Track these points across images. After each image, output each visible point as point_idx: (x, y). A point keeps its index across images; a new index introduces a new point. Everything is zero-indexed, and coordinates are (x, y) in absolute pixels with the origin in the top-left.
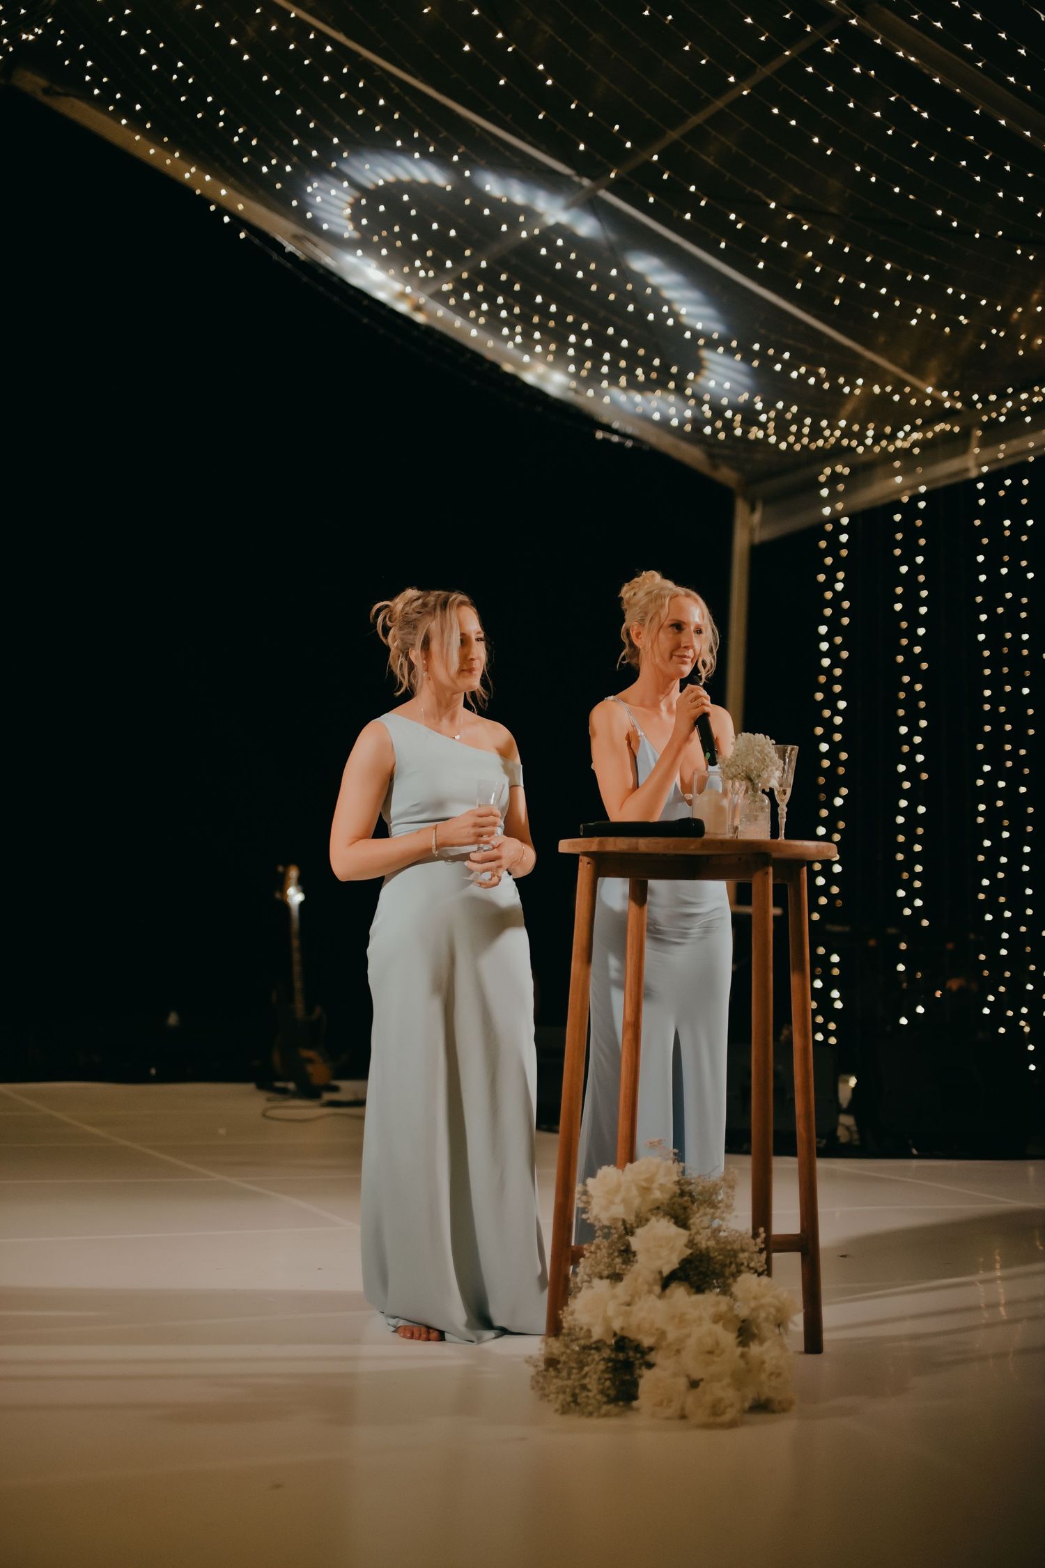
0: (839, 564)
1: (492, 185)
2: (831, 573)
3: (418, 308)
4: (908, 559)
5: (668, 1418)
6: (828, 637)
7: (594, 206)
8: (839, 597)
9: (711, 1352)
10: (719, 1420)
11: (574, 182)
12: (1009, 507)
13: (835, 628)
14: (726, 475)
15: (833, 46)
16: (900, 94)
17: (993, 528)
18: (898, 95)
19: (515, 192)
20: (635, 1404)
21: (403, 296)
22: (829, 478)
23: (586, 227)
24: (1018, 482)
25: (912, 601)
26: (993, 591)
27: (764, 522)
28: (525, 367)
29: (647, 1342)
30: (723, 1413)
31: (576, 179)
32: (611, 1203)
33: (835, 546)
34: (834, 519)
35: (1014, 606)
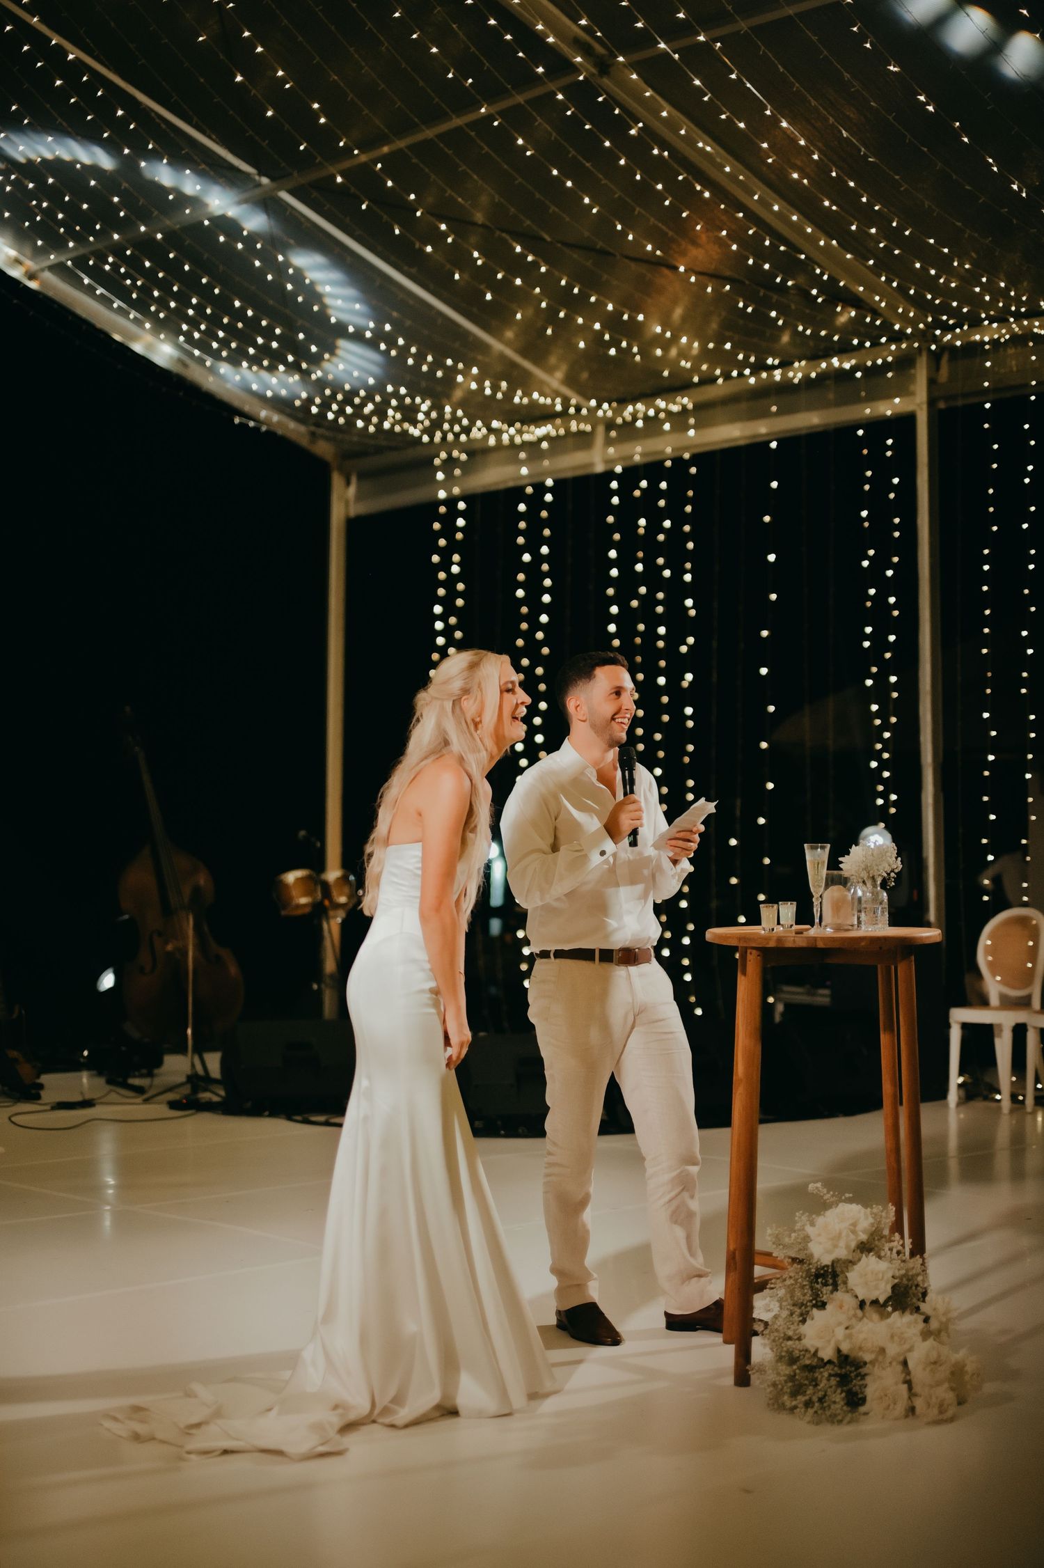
0: (453, 547)
1: (163, 174)
2: (446, 555)
3: (32, 277)
4: (533, 548)
5: (896, 1419)
6: (443, 617)
7: (268, 204)
8: (452, 579)
9: (935, 1363)
10: (945, 1416)
11: (255, 180)
12: (647, 505)
13: (450, 609)
14: (323, 449)
15: (637, 129)
16: (688, 174)
17: (626, 525)
18: (685, 175)
19: (190, 184)
20: (862, 1409)
21: (18, 262)
22: (444, 462)
23: (254, 222)
24: (653, 484)
25: (535, 590)
26: (627, 584)
27: (359, 497)
28: (135, 338)
29: (867, 1357)
30: (946, 1411)
31: (257, 178)
32: (835, 1246)
33: (449, 530)
34: (451, 502)
35: (649, 601)
